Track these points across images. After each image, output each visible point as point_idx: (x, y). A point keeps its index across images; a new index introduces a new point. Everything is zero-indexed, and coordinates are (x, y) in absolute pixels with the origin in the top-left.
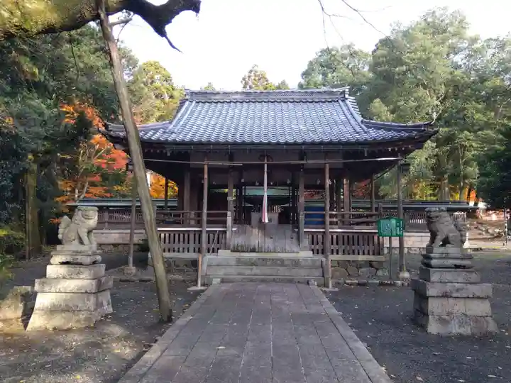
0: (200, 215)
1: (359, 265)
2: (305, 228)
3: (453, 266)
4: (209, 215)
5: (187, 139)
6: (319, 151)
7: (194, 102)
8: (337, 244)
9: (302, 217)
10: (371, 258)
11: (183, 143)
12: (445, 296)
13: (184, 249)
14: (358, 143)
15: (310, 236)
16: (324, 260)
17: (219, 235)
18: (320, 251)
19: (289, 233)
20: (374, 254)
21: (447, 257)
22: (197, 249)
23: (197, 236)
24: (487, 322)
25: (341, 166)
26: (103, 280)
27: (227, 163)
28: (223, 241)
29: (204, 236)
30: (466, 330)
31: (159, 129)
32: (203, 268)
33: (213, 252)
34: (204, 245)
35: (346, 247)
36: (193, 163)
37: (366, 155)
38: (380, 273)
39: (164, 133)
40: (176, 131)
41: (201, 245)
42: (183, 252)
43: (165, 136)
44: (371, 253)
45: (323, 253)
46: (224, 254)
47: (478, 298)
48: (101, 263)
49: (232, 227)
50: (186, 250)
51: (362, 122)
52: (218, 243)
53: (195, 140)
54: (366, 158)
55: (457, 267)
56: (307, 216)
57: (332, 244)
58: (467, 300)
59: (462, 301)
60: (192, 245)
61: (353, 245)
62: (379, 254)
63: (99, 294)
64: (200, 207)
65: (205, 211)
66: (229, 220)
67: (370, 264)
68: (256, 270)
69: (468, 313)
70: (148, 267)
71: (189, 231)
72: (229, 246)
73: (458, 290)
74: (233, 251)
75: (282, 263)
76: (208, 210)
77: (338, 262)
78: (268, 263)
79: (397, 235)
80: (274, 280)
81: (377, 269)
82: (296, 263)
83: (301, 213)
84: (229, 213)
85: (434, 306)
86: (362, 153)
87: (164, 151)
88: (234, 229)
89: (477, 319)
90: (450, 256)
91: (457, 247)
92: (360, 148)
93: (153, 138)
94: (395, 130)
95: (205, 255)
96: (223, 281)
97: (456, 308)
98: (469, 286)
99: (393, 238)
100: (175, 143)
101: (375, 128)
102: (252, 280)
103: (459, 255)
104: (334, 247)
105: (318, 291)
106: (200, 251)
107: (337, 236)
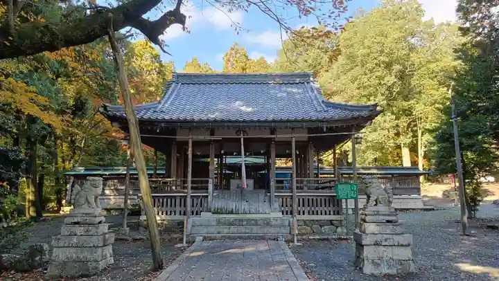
0: (185, 182)
1: (321, 224)
2: (275, 192)
3: (385, 221)
4: (193, 182)
5: (175, 118)
6: (286, 128)
7: (180, 84)
8: (303, 206)
10: (332, 217)
11: (171, 121)
12: (377, 244)
13: (171, 212)
14: (318, 121)
15: (281, 199)
16: (291, 219)
17: (201, 200)
18: (289, 212)
19: (262, 197)
20: (334, 214)
21: (378, 213)
22: (182, 213)
23: (183, 200)
24: (409, 265)
25: (306, 139)
26: (107, 236)
27: (209, 138)
28: (206, 205)
29: (189, 201)
30: (394, 271)
31: (150, 109)
32: (188, 228)
33: (197, 214)
34: (189, 209)
35: (311, 209)
36: (179, 137)
37: (325, 130)
38: (339, 230)
39: (155, 112)
40: (164, 110)
41: (186, 209)
42: (171, 214)
43: (155, 114)
44: (332, 213)
45: (291, 214)
46: (206, 215)
47: (402, 245)
48: (105, 223)
49: (213, 193)
50: (173, 213)
51: (323, 102)
52: (201, 206)
53: (181, 118)
54: (325, 133)
55: (388, 221)
56: (277, 182)
57: (299, 206)
58: (394, 247)
59: (390, 248)
60: (178, 209)
61: (317, 206)
62: (338, 214)
63: (104, 248)
64: (185, 176)
65: (190, 178)
66: (211, 187)
67: (331, 222)
68: (233, 229)
69: (395, 257)
71: (176, 196)
72: (210, 209)
73: (386, 240)
74: (213, 213)
75: (256, 222)
76: (192, 177)
77: (305, 221)
78: (245, 223)
79: (352, 198)
80: (249, 238)
81: (337, 227)
82: (267, 223)
83: (272, 180)
84: (210, 181)
85: (368, 252)
86: (322, 128)
87: (155, 128)
88: (215, 194)
89: (400, 262)
90: (380, 213)
91: (386, 206)
92: (320, 125)
93: (144, 117)
95: (189, 218)
96: (205, 239)
97: (385, 254)
98: (395, 237)
99: (349, 200)
100: (164, 121)
101: (333, 107)
102: (230, 238)
103: (387, 213)
104: (301, 208)
105: (285, 246)
106: (185, 214)
107: (303, 199)
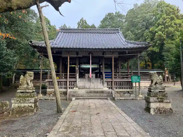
0: (66, 75)
1: (124, 93)
2: (105, 79)
3: (158, 92)
4: (70, 75)
5: (62, 47)
6: (110, 52)
7: (63, 32)
8: (117, 85)
9: (104, 76)
10: (129, 90)
11: (60, 48)
12: (156, 102)
13: (60, 87)
14: (124, 49)
15: (107, 82)
16: (112, 91)
18: (111, 88)
19: (99, 81)
22: (65, 88)
23: (65, 83)
25: (118, 57)
27: (76, 56)
28: (75, 84)
29: (68, 83)
33: (71, 88)
34: (68, 86)
35: (120, 86)
36: (63, 55)
37: (127, 53)
39: (53, 44)
40: (57, 43)
42: (60, 89)
44: (129, 88)
45: (111, 89)
46: (76, 89)
47: (167, 102)
48: (35, 92)
49: (78, 79)
51: (125, 41)
52: (73, 85)
53: (65, 47)
55: (160, 92)
56: (105, 75)
57: (115, 85)
60: (63, 86)
61: (122, 85)
62: (131, 89)
65: (68, 73)
66: (78, 77)
67: (128, 92)
69: (164, 108)
70: (47, 94)
71: (62, 81)
72: (78, 86)
75: (97, 92)
77: (117, 92)
78: (92, 92)
79: (138, 82)
81: (131, 94)
82: (102, 92)
84: (77, 74)
85: (152, 105)
87: (53, 51)
89: (167, 109)
90: (157, 88)
91: (160, 85)
94: (137, 44)
96: (76, 99)
100: (58, 48)
101: (130, 43)
104: (116, 86)
105: (111, 102)
107: (117, 82)
